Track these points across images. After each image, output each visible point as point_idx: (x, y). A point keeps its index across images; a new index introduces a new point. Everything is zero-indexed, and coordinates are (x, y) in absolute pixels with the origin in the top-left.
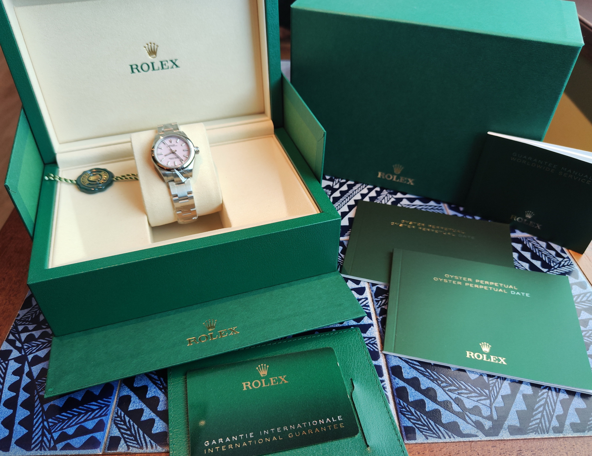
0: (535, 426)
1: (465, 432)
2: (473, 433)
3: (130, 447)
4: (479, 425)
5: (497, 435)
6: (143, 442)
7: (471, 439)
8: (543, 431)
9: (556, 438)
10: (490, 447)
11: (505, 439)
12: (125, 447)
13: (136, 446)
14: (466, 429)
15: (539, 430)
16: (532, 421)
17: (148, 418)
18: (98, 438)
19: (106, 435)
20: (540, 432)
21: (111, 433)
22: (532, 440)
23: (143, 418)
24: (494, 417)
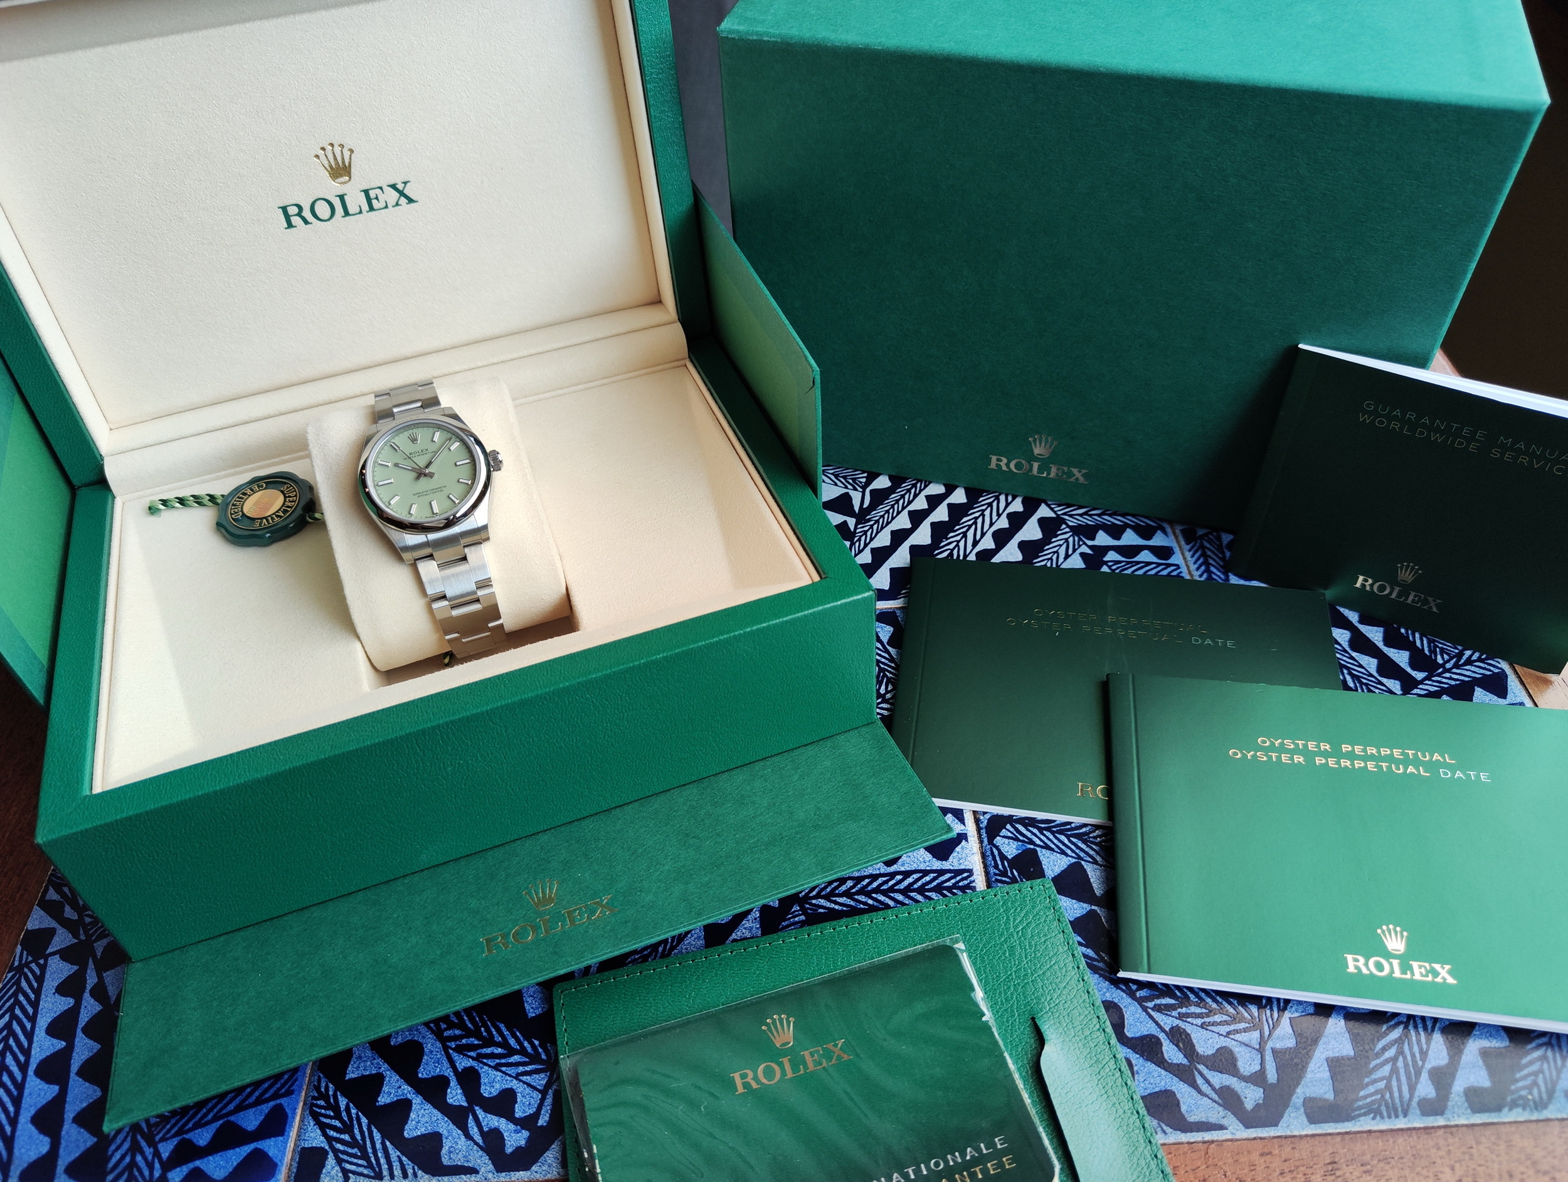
0: (1373, 1098)
1: (1192, 1119)
2: (1213, 1120)
3: (350, 1175)
4: (1229, 1099)
5: (1275, 1124)
6: (383, 1161)
7: (1208, 1136)
8: (1394, 1112)
9: (1426, 1128)
10: (1255, 1156)
11: (1296, 1133)
12: (337, 1175)
13: (366, 1172)
14: (1195, 1110)
15: (1383, 1108)
16: (1367, 1085)
17: (395, 1099)
18: (270, 1154)
19: (291, 1145)
20: (1385, 1114)
21: (304, 1140)
22: (1365, 1135)
23: (383, 1100)
24: (1269, 1076)
